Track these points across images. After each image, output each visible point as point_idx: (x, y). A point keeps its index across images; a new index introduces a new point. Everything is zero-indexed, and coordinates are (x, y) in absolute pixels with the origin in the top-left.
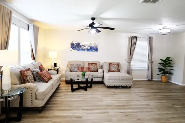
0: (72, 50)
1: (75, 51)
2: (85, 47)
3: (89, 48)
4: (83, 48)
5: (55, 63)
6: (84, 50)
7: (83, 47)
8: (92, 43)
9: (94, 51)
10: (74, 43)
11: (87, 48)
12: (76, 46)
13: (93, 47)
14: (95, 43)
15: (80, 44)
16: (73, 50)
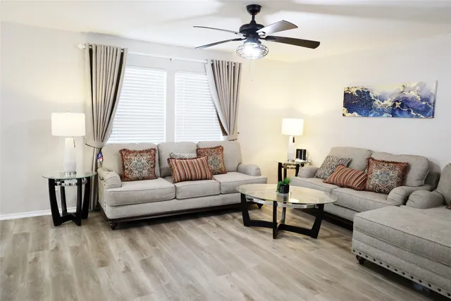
0: (345, 114)
1: (355, 116)
2: (385, 102)
3: (398, 105)
4: (379, 107)
5: (298, 150)
6: (381, 113)
7: (377, 101)
8: (413, 85)
9: (417, 117)
10: (354, 91)
11: (390, 104)
12: (358, 102)
13: (413, 100)
14: (422, 85)
15: (368, 92)
16: (350, 114)
